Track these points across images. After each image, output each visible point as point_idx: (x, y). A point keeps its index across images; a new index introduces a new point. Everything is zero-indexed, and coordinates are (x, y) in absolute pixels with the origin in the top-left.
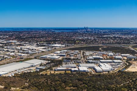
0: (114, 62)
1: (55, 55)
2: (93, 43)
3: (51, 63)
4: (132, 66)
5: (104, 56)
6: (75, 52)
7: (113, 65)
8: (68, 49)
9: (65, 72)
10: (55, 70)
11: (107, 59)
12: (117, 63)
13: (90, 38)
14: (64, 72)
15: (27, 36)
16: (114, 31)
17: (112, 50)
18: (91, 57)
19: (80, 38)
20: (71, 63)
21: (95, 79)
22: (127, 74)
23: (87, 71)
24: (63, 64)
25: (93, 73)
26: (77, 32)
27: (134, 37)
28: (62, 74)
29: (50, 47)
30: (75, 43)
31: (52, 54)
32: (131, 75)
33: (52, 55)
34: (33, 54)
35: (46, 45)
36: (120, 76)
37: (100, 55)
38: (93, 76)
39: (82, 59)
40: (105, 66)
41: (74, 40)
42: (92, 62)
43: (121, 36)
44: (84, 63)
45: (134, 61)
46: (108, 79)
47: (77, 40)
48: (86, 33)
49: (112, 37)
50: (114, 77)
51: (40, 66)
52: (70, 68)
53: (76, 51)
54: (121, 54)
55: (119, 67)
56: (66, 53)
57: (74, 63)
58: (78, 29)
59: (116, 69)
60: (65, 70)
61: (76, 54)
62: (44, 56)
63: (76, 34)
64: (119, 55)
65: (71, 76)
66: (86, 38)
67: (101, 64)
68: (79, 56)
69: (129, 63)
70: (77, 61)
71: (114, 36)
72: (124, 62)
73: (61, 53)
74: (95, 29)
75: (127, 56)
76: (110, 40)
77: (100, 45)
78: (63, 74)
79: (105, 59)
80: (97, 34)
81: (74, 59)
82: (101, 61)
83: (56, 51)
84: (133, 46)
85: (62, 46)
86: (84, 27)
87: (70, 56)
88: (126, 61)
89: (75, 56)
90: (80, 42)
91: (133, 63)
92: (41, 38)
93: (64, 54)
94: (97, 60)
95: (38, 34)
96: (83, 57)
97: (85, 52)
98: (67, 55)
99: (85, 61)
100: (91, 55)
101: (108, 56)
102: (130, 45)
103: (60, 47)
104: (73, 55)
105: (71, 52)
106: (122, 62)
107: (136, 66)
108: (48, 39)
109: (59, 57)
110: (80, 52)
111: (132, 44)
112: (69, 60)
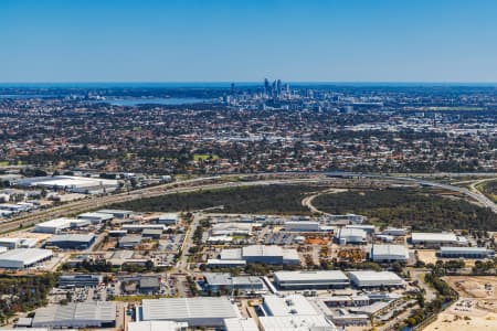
0: (354, 284)
2: (279, 170)
4: (454, 306)
5: (315, 243)
6: (157, 221)
7: (346, 304)
11: (324, 266)
12: (371, 288)
13: (274, 139)
16: (413, 104)
17: (369, 207)
18: (230, 256)
19: (222, 142)
24: (45, 304)
26: (223, 107)
29: (27, 193)
30: (181, 162)
31: (13, 239)
33: (10, 246)
37: (289, 240)
39: (182, 264)
40: (293, 313)
41: (183, 151)
42: (222, 287)
43: (440, 130)
44: (175, 294)
45: (474, 274)
47: (202, 152)
49: (390, 135)
53: (163, 216)
54: (414, 229)
55: (371, 317)
56: (101, 231)
57: (117, 291)
61: (156, 237)
64: (398, 238)
68: (169, 247)
69: (441, 289)
70: (140, 283)
71: (405, 125)
72: (415, 284)
73: (74, 227)
75: (442, 244)
76: (377, 148)
77: (315, 179)
79: (311, 266)
81: (128, 268)
82: (282, 276)
83: (53, 217)
84: (491, 184)
85: (101, 186)
86: (263, 81)
87: (119, 247)
88: (428, 279)
89: (151, 245)
90: (215, 162)
91: (463, 289)
92: (14, 138)
93: (87, 238)
94: (261, 274)
95: (13, 116)
96: (192, 251)
97: (215, 220)
98: (106, 240)
99: (189, 281)
100: (240, 241)
101: (334, 247)
102: (473, 178)
103: (86, 193)
104: (138, 238)
105: (137, 221)
106: (404, 282)
107: (477, 306)
108: (48, 146)
109: (49, 253)
110: (188, 219)
111: (491, 171)
112: (93, 276)
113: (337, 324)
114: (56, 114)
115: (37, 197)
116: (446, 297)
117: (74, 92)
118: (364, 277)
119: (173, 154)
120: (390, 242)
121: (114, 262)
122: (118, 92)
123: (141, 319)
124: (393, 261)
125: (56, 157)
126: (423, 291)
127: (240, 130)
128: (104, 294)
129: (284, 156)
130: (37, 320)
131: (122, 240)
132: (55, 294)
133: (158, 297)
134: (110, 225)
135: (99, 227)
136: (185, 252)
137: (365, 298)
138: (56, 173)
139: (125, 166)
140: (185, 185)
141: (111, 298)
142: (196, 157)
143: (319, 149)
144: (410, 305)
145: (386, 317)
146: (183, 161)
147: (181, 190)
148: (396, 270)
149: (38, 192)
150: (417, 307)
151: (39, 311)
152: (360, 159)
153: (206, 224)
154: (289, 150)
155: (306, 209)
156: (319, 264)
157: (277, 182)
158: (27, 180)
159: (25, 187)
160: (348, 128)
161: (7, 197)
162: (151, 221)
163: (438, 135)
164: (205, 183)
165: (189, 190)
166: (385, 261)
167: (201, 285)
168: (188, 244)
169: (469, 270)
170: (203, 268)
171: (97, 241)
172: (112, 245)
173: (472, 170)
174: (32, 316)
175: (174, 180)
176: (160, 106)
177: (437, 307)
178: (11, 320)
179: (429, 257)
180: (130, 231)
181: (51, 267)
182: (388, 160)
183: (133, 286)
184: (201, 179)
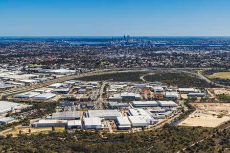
0: (160, 105)
1: (48, 90)
2: (131, 67)
3: (33, 108)
4: (194, 113)
5: (145, 92)
6: (90, 84)
7: (157, 112)
8: (79, 79)
9: (53, 130)
10: (33, 126)
11: (149, 99)
12: (165, 107)
13: (128, 56)
15: (14, 52)
16: (177, 44)
17: (163, 79)
18: (117, 96)
19: (111, 57)
20: (73, 110)
22: (179, 133)
23: (98, 127)
24: (55, 112)
25: (111, 131)
26: (109, 45)
27: (210, 54)
28: (45, 136)
29: (44, 75)
30: (97, 65)
32: (188, 134)
33: (41, 93)
34: (6, 89)
35: (41, 70)
36: (164, 138)
37: (137, 91)
38: (108, 139)
39: (100, 98)
40: (140, 115)
41: (97, 60)
42: (115, 106)
43: (186, 53)
44: (99, 109)
45: (200, 102)
46: (137, 145)
47: (103, 61)
48: (125, 47)
49: (169, 55)
50: (152, 141)
51: (7, 116)
52: (65, 121)
53: (93, 83)
54: (179, 87)
55: (166, 116)
56: (71, 88)
57: (79, 108)
58: (113, 39)
59: (160, 121)
60: (53, 126)
61: (91, 90)
62: (23, 94)
63: (105, 48)
64: (174, 90)
65: (61, 141)
66: (121, 56)
67: (133, 111)
68: (95, 93)
69: (189, 107)
70: (87, 105)
71: (174, 51)
72: (181, 105)
73: (62, 86)
74: (144, 39)
75: (189, 92)
76: (165, 60)
77: (144, 70)
78: (47, 135)
79: (144, 99)
80: (144, 49)
81: (82, 100)
82: (135, 103)
83: (55, 83)
84: (205, 72)
85: (70, 72)
87: (78, 93)
88: (185, 103)
89: (89, 92)
90: (108, 64)
91: (197, 107)
92: (38, 56)
93: (67, 90)
94: (128, 102)
95: (36, 48)
96: (103, 94)
97: (110, 84)
98: (73, 91)
99: (104, 104)
100: (120, 91)
101: (152, 93)
102: (199, 69)
103: (65, 75)
104: (85, 90)
105: (84, 84)
106: (177, 105)
107: (202, 113)
108: (50, 58)
109: (55, 95)
110: (101, 83)
111: (205, 67)
112: (71, 102)
113: (155, 118)
114: (51, 47)
115: (48, 76)
116: (191, 110)
117: (57, 40)
118: (163, 103)
119: (94, 61)
120: (171, 91)
121: (77, 98)
122: (72, 40)
123: (88, 117)
124: (172, 98)
125: (53, 62)
126: (184, 107)
127: (116, 53)
128: (75, 108)
129: (133, 62)
130: (53, 117)
131: (79, 90)
132: (58, 108)
133: (93, 110)
134: (74, 85)
135: (70, 86)
136: (101, 95)
137: (164, 110)
138: (54, 68)
139: (77, 65)
140: (98, 72)
141: (77, 110)
142: (102, 62)
143: (144, 60)
144: (179, 112)
145: (171, 116)
146: (97, 64)
147: (97, 74)
148: (174, 101)
149: (49, 74)
150: (182, 113)
151: (54, 114)
152: (159, 63)
153: (107, 85)
154: (134, 60)
155: (141, 80)
156: (147, 98)
157: (130, 71)
158: (44, 70)
159: (44, 73)
160: (154, 52)
161: (38, 76)
162: (88, 84)
163: (186, 55)
164: (106, 71)
165: (100, 74)
166: (170, 98)
167: (108, 106)
168: (102, 92)
169: (199, 101)
170: (108, 100)
171: (70, 91)
172: (76, 92)
173: (198, 67)
174: (51, 116)
175: (94, 70)
176: (87, 45)
177: (188, 113)
178: (44, 117)
179: (185, 96)
180: (82, 88)
181: (56, 99)
182: (169, 63)
183: (84, 106)
184: (104, 70)
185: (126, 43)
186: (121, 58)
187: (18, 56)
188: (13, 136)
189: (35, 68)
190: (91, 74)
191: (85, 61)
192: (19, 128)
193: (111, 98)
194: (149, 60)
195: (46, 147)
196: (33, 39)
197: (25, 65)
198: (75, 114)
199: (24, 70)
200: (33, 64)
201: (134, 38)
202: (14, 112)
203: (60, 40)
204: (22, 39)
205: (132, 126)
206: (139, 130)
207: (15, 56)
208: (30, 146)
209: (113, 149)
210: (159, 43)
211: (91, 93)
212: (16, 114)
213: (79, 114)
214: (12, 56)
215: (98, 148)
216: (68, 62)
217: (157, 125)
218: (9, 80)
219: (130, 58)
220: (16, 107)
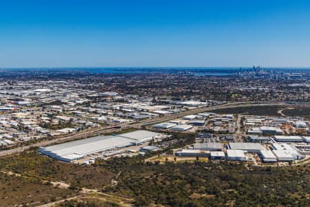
0: (305, 141)
1: (184, 122)
2: (267, 100)
3: (172, 138)
5: (286, 127)
6: (225, 117)
7: (303, 147)
8: (213, 111)
9: (197, 159)
10: (177, 155)
11: (292, 134)
13: (261, 89)
14: (195, 159)
15: (140, 83)
18: (256, 130)
19: (241, 89)
20: (212, 142)
21: (258, 179)
23: (242, 159)
25: (256, 164)
26: (238, 77)
28: (190, 164)
30: (229, 98)
31: (178, 121)
33: (177, 124)
34: (142, 119)
35: (171, 101)
37: (276, 125)
38: (254, 171)
39: (238, 132)
40: (285, 149)
41: (228, 93)
42: (256, 140)
44: (239, 141)
47: (234, 93)
48: (257, 79)
49: (308, 88)
50: (301, 175)
51: (150, 145)
52: (208, 152)
53: (228, 115)
56: (206, 120)
57: (219, 139)
58: (241, 70)
59: (307, 157)
60: (197, 156)
61: (227, 123)
62: (161, 125)
63: (234, 80)
65: (207, 170)
66: (253, 88)
67: (276, 145)
68: (232, 126)
70: (226, 137)
73: (196, 118)
74: (275, 71)
76: (304, 94)
77: (281, 104)
79: (286, 134)
80: (278, 82)
81: (220, 132)
82: (277, 137)
85: (201, 105)
87: (214, 125)
89: (225, 125)
90: (241, 97)
93: (203, 122)
94: (269, 136)
96: (241, 128)
97: (246, 117)
98: (209, 123)
99: (243, 138)
100: (258, 125)
101: (294, 128)
103: (197, 107)
104: (221, 123)
105: (218, 117)
108: (178, 90)
109: (190, 126)
110: (236, 117)
112: (210, 134)
113: (301, 153)
115: (180, 108)
118: (309, 139)
119: (224, 94)
121: (215, 130)
122: (196, 71)
123: (230, 149)
125: (182, 94)
127: (247, 85)
128: (214, 140)
130: (195, 147)
131: (215, 123)
132: (198, 140)
133: (234, 142)
134: (209, 118)
136: (239, 128)
139: (208, 98)
140: (231, 105)
141: (217, 142)
142: (233, 95)
143: (280, 93)
146: (229, 96)
149: (180, 106)
151: (194, 144)
152: (297, 97)
153: (243, 119)
155: (280, 115)
158: (174, 102)
160: (290, 85)
162: (223, 117)
167: (248, 139)
168: (239, 126)
170: (247, 133)
171: (206, 123)
172: (212, 124)
175: (227, 103)
176: (214, 76)
180: (217, 120)
183: (223, 139)
184: (237, 103)
185: (256, 75)
186: (253, 91)
187: (145, 87)
188: (161, 163)
189: (165, 99)
190: (223, 107)
191: (215, 94)
192: (164, 156)
193: (249, 131)
194: (286, 93)
195: (195, 174)
196: (156, 70)
197: (154, 96)
198: (216, 146)
199: (154, 101)
200: (162, 95)
201: (264, 69)
202: (155, 141)
203: (184, 71)
204: (144, 70)
205: (277, 159)
206: (285, 164)
207: (142, 87)
208: (178, 173)
209: (262, 180)
210: (293, 74)
211: (227, 126)
212: (158, 143)
213: (220, 146)
214: (139, 87)
215: (246, 179)
216: (198, 93)
217: (306, 160)
218: (143, 110)
219: (264, 91)
220: (156, 137)
